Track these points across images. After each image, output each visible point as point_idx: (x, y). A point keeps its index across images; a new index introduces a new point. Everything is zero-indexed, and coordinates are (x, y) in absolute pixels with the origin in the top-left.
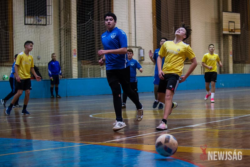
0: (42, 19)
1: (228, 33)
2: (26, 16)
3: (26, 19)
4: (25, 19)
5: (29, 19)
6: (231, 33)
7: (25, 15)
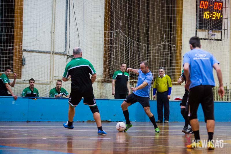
0: (216, 34)
2: (198, 29)
3: (198, 32)
4: (196, 32)
5: (200, 33)
7: (196, 28)
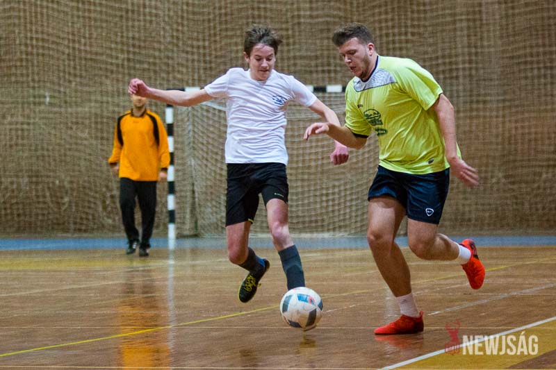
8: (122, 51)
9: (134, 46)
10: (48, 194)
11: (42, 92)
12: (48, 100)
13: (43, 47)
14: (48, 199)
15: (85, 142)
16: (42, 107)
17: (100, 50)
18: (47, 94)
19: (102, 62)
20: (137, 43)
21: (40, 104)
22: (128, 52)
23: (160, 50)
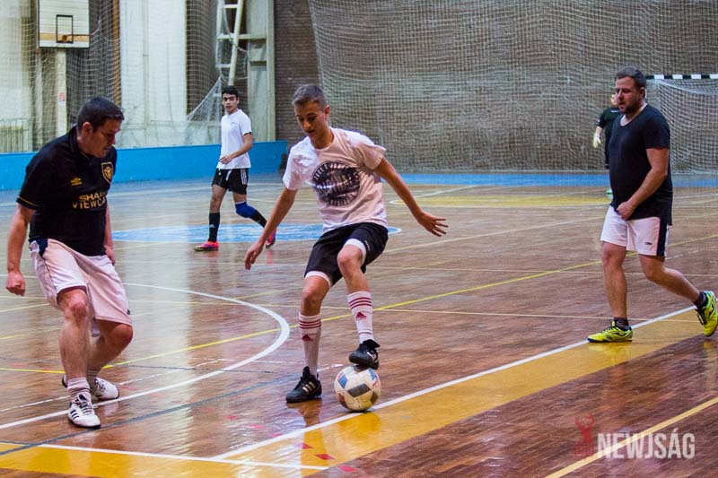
1: (54, 44)
6: (61, 45)
8: (617, 49)
9: (625, 45)
10: (569, 144)
11: (565, 76)
12: (569, 80)
13: (565, 47)
14: (569, 147)
15: (593, 109)
16: (565, 86)
17: (602, 48)
18: (568, 77)
19: (604, 56)
20: (626, 43)
21: (563, 83)
22: (621, 49)
23: (641, 48)
